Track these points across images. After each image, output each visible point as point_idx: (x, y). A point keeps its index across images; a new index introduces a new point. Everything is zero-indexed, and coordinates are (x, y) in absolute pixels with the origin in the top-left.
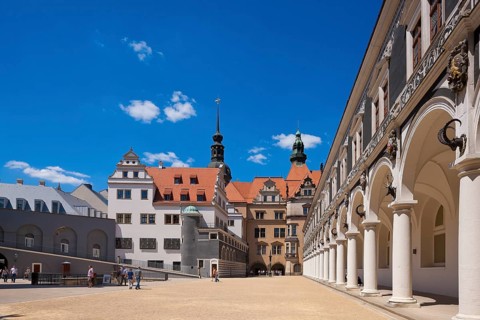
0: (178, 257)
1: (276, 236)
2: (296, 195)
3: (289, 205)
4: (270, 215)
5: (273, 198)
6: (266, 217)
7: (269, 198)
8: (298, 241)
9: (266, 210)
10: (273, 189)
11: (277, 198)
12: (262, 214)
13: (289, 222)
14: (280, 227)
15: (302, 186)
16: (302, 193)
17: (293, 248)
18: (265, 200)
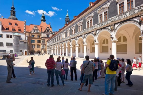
0: (12, 49)
1: (38, 42)
2: (45, 31)
3: (42, 34)
4: (36, 36)
5: (37, 31)
6: (35, 37)
7: (36, 31)
8: (45, 44)
9: (35, 35)
10: (37, 29)
11: (38, 31)
12: (34, 36)
13: (42, 39)
14: (39, 40)
15: (46, 29)
16: (46, 31)
17: (44, 46)
18: (34, 32)
